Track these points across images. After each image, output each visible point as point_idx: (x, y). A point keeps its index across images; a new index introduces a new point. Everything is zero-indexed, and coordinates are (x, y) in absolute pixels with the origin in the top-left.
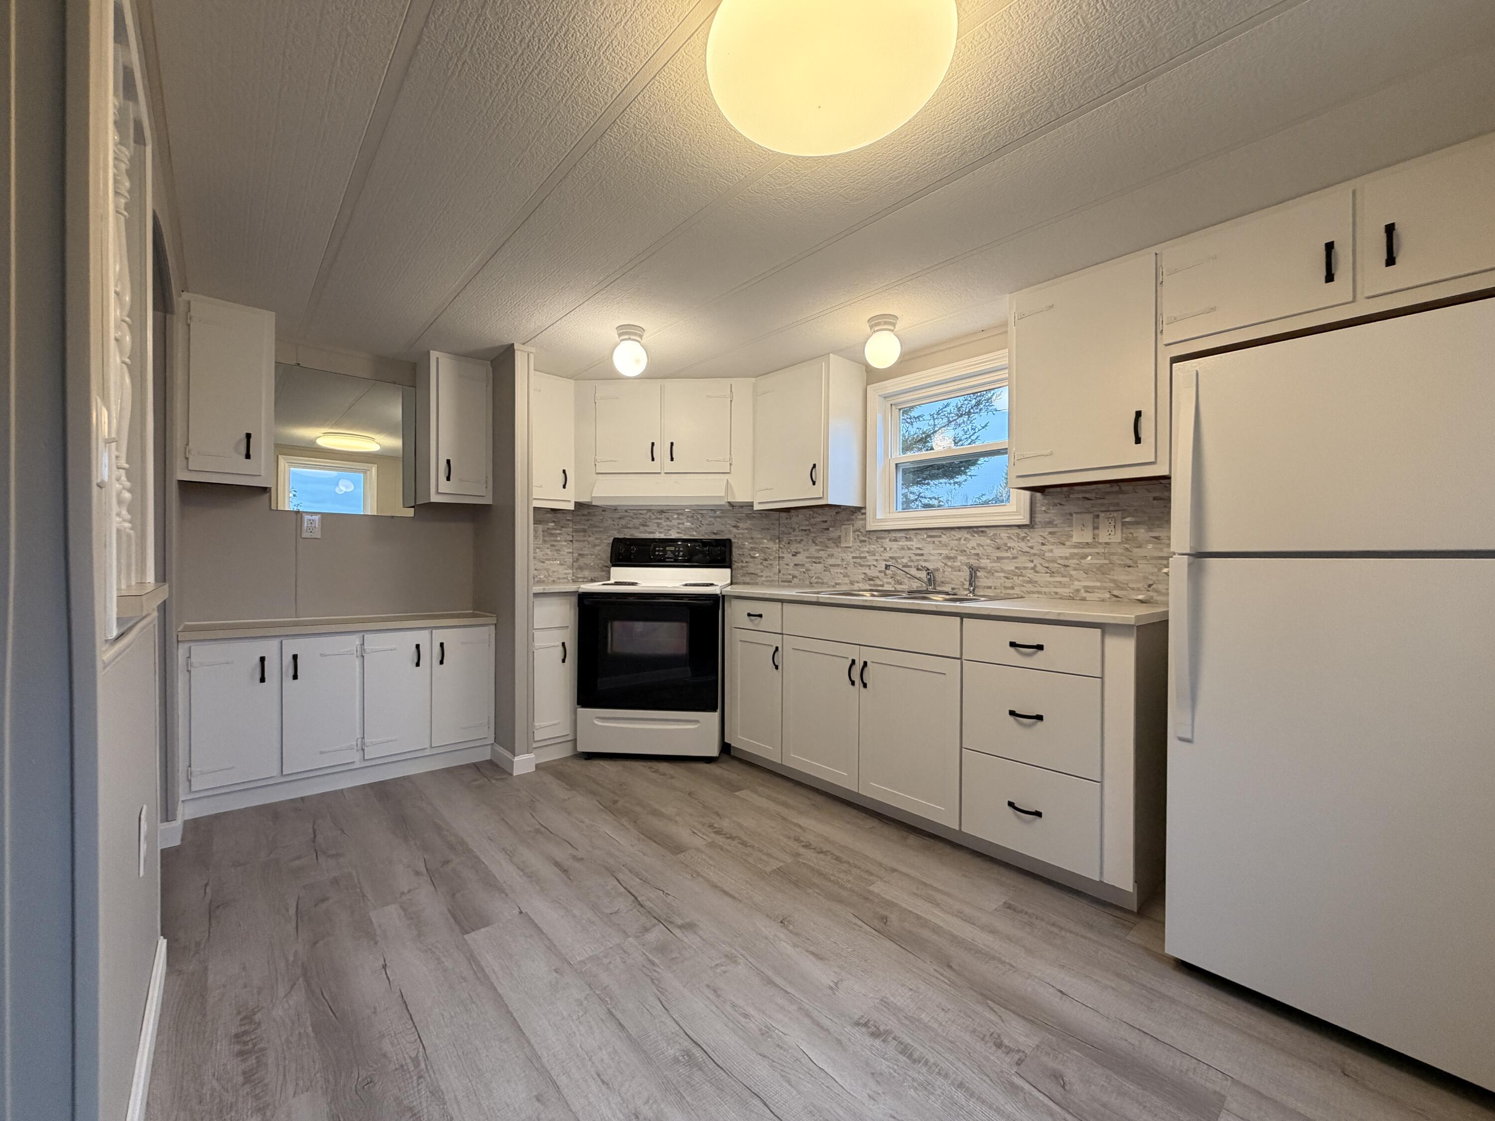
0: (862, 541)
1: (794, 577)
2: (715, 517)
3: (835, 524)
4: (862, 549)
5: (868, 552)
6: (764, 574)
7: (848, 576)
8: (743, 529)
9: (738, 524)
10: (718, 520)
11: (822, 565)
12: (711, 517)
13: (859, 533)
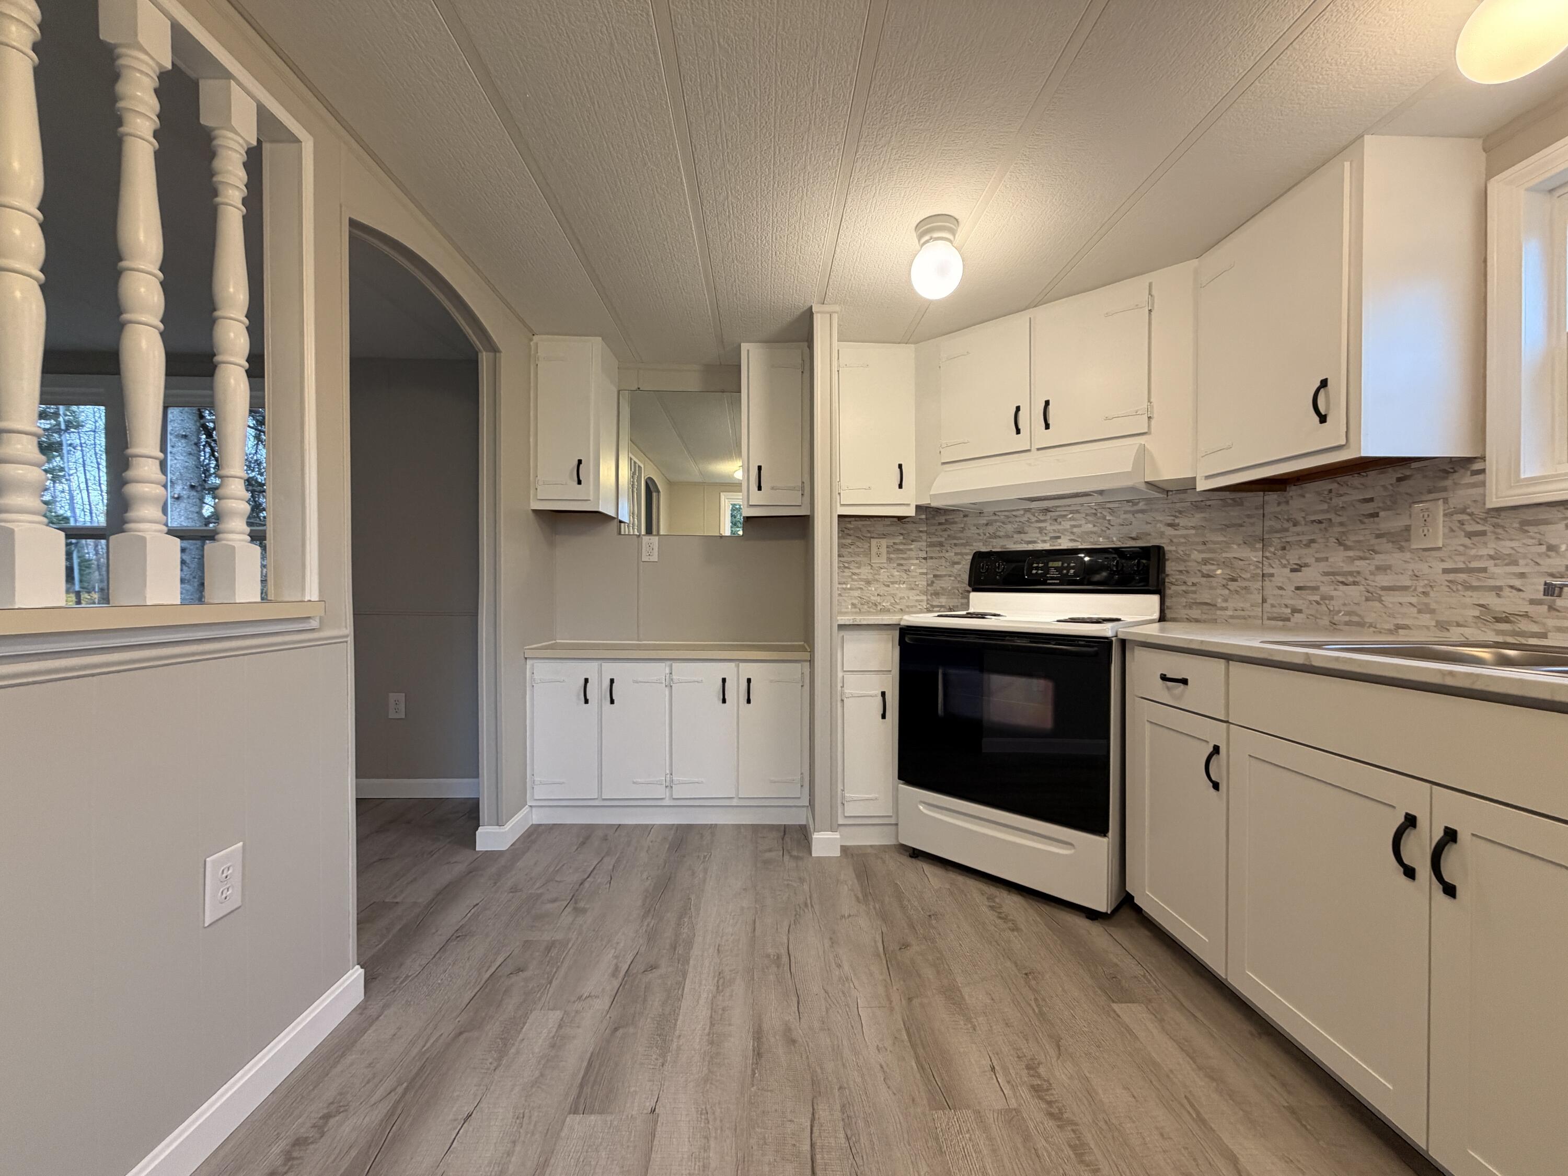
0: (1469, 535)
1: (1295, 611)
2: (1133, 513)
3: (1395, 503)
4: (1473, 552)
5: (1491, 557)
6: (1230, 604)
7: (1433, 612)
8: (1186, 528)
9: (1177, 521)
10: (1140, 515)
11: (1362, 588)
12: (1126, 512)
13: (1466, 517)
